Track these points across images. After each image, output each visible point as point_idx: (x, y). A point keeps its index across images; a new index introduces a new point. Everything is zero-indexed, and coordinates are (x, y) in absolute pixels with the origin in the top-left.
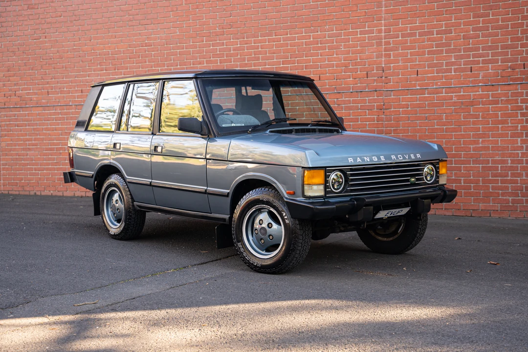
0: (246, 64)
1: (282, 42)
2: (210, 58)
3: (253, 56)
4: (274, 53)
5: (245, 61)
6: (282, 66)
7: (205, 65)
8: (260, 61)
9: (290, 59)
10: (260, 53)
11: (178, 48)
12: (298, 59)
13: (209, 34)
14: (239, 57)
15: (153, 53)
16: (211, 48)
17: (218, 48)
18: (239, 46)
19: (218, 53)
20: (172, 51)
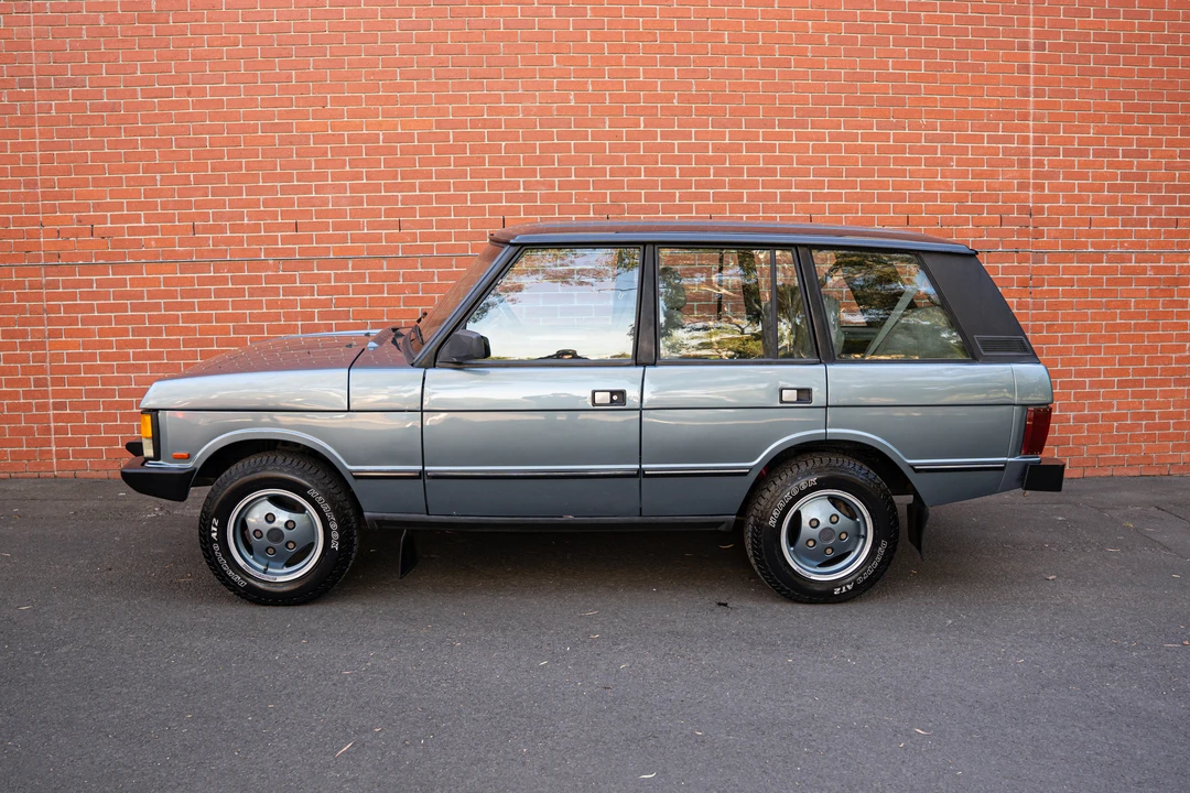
14: (728, 165)
16: (659, 141)
17: (675, 142)
18: (728, 141)
19: (677, 153)
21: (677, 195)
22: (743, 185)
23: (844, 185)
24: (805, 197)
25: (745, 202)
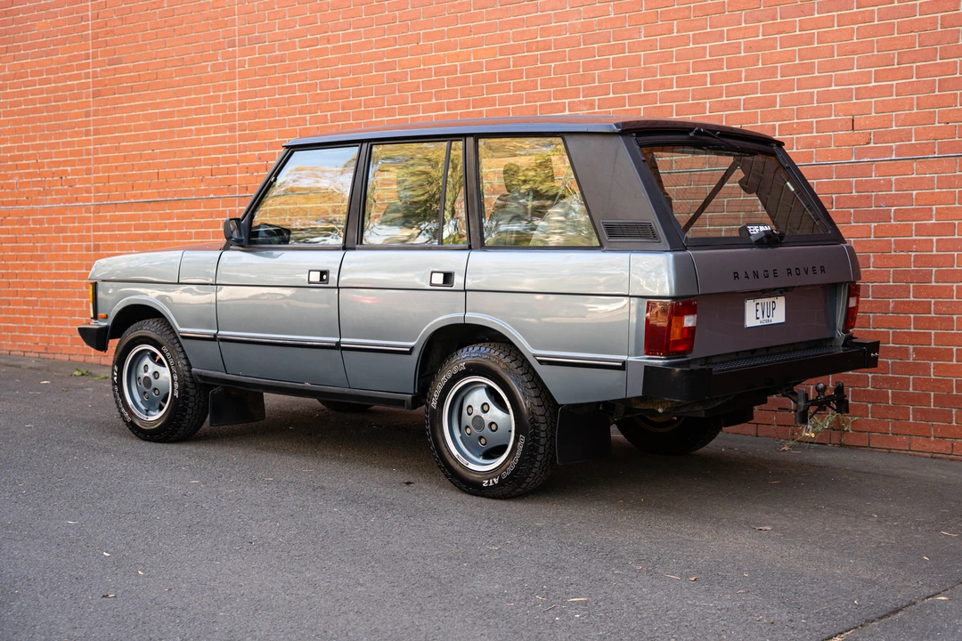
0: (779, 83)
1: (876, 22)
2: (688, 71)
3: (797, 62)
4: (854, 53)
5: (774, 75)
6: (873, 84)
7: (675, 89)
8: (816, 74)
9: (896, 66)
10: (816, 53)
11: (611, 50)
12: (918, 64)
13: (687, 13)
14: (760, 66)
15: (553, 65)
16: (691, 46)
17: (707, 45)
18: (761, 37)
19: (708, 58)
20: (597, 58)
21: (708, 105)
22: (778, 86)
23: (894, 75)
24: (846, 95)
25: (778, 108)
